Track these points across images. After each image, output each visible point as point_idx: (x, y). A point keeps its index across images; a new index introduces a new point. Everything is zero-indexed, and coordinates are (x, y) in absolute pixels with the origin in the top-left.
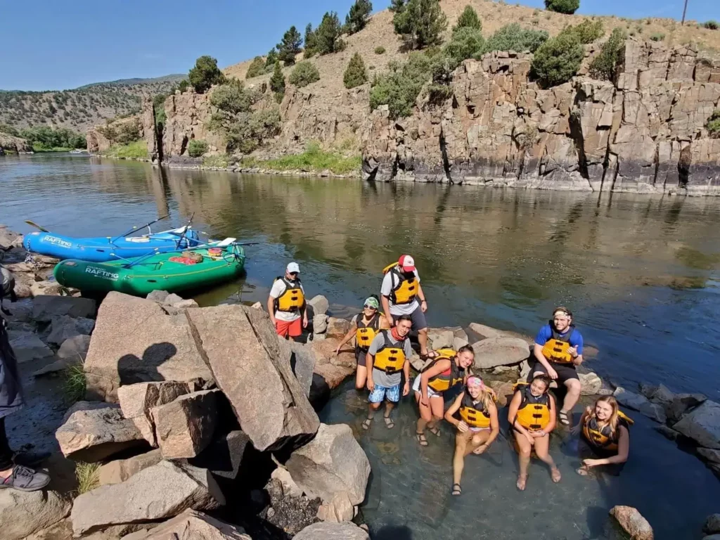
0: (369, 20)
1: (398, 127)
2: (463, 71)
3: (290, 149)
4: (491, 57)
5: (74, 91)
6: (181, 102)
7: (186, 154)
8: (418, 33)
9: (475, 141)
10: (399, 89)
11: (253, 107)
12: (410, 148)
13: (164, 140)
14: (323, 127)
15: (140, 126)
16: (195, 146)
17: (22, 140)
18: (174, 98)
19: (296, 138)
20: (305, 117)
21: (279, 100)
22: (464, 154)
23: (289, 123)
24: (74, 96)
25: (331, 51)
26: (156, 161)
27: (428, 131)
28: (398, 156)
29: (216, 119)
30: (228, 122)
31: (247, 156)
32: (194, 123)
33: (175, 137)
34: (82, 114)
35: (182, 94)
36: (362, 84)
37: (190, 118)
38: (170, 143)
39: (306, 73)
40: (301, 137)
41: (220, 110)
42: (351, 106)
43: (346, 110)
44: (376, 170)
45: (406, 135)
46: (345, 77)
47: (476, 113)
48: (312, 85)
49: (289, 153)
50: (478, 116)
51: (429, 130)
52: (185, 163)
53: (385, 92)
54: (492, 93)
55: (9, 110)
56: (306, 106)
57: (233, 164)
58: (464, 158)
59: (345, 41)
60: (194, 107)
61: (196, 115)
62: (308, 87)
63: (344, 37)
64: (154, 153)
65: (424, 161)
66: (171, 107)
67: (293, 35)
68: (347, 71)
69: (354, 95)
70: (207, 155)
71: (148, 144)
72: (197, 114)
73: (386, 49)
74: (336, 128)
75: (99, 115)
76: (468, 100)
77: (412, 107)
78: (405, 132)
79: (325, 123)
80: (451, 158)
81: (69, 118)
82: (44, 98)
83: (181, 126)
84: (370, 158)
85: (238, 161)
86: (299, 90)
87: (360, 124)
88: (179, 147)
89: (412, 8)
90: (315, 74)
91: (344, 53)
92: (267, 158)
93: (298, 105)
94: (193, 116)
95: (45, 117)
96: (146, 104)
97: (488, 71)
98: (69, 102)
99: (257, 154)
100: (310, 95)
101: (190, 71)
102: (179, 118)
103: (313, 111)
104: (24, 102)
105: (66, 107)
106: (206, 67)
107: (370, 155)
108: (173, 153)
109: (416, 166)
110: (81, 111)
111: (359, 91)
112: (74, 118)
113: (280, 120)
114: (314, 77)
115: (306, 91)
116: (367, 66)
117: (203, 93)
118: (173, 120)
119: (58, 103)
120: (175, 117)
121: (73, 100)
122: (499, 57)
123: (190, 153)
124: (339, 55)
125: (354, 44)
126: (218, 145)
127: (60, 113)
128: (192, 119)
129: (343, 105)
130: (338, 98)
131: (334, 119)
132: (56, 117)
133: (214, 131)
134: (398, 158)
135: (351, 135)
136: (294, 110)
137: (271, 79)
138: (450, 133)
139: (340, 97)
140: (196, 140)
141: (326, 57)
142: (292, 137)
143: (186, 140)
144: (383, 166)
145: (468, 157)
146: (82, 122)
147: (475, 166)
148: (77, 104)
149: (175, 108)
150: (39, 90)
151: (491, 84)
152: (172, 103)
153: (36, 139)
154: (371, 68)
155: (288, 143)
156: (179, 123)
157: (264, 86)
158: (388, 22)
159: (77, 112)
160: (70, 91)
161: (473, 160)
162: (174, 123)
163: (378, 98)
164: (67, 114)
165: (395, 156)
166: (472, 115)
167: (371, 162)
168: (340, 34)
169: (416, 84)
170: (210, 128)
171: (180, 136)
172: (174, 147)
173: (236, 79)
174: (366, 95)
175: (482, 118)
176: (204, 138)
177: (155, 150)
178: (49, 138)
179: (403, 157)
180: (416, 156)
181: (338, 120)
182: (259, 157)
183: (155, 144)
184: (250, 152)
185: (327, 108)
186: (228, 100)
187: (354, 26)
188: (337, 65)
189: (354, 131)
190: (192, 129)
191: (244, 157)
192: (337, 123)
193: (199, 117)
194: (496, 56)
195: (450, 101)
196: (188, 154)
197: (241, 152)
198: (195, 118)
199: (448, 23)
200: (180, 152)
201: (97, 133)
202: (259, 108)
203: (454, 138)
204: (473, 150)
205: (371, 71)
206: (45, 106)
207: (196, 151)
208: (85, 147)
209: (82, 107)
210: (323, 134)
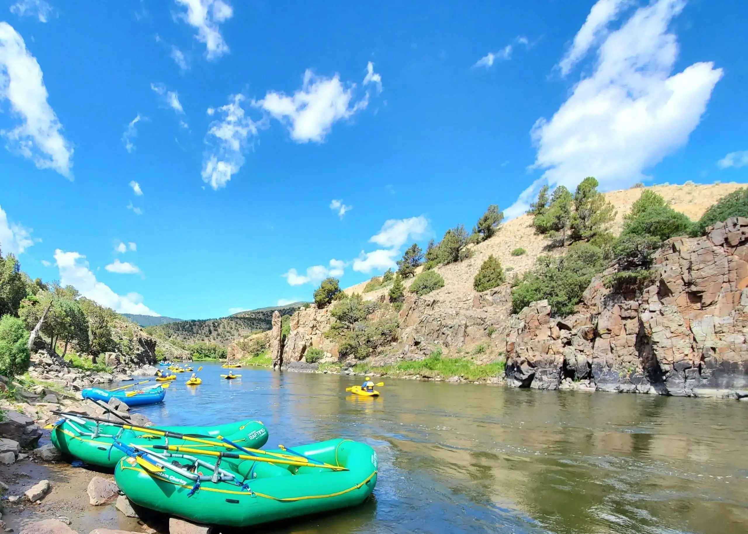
0: (499, 229)
1: (561, 326)
2: (671, 251)
3: (409, 354)
4: (725, 227)
5: (226, 318)
6: (304, 317)
7: (304, 360)
8: (572, 227)
9: (709, 338)
10: (555, 285)
11: (370, 316)
12: (581, 351)
13: (286, 349)
14: (448, 332)
15: (267, 339)
16: (312, 353)
17: (187, 352)
18: (299, 313)
19: (417, 343)
20: (428, 322)
21: (398, 308)
22: (690, 356)
23: (408, 330)
24: (225, 322)
25: (456, 260)
26: (277, 367)
27: (615, 330)
28: (565, 361)
29: (334, 328)
30: (345, 330)
31: (361, 361)
32: (314, 333)
33: (296, 346)
34: (228, 334)
35: (305, 310)
36: (498, 285)
37: (311, 329)
38: (291, 351)
39: (429, 282)
40: (422, 343)
41: (338, 321)
42: (485, 309)
43: (478, 313)
44: (532, 377)
45: (575, 335)
46: (476, 281)
47: (707, 299)
48: (434, 292)
49: (407, 359)
50: (711, 304)
51: (617, 327)
52: (302, 368)
53: (536, 290)
54: (734, 272)
55: (184, 333)
56: (428, 311)
57: (346, 370)
58: (691, 362)
59: (472, 249)
60: (315, 320)
61: (316, 327)
62: (431, 294)
63: (470, 246)
64: (276, 360)
65: (610, 366)
66: (295, 322)
67: (414, 251)
68: (479, 275)
69: (489, 298)
70: (322, 361)
71: (272, 354)
72: (317, 325)
73: (527, 250)
74: (465, 332)
75: (239, 335)
76: (688, 284)
77: (577, 303)
78: (574, 331)
79: (451, 327)
80: (664, 361)
81: (219, 337)
82: (207, 324)
83: (302, 336)
84: (522, 363)
85: (352, 366)
86: (421, 297)
87: (497, 326)
88: (298, 354)
89: (562, 204)
90: (439, 282)
91: (472, 260)
92: (382, 364)
93: (420, 311)
94: (313, 327)
95: (204, 337)
96: (276, 320)
97: (722, 245)
98: (221, 326)
99: (371, 360)
100: (434, 301)
101: (315, 291)
102: (301, 330)
103: (437, 316)
104: (194, 327)
105: (219, 330)
106: (329, 287)
107: (522, 358)
108: (292, 360)
109: (597, 374)
110: (228, 332)
111: (495, 293)
112: (222, 337)
113: (398, 327)
114: (438, 284)
115: (429, 297)
116: (504, 267)
117: (322, 308)
118: (295, 332)
119: (214, 327)
120: (298, 329)
121: (224, 324)
122: (742, 226)
123: (307, 359)
124: (466, 262)
125: (483, 251)
126: (332, 352)
127: (214, 334)
128: (312, 329)
129: (474, 309)
130: (467, 302)
131: (464, 322)
132: (211, 337)
133: (331, 339)
134: (565, 363)
135: (485, 339)
136: (415, 316)
137: (391, 290)
138: (660, 328)
139: (471, 301)
140: (314, 348)
141: (451, 266)
142: (412, 343)
143: (304, 349)
144: (544, 372)
145: (697, 362)
146: (227, 340)
147: (713, 374)
148: (226, 327)
149: (298, 321)
150: (204, 319)
151: (730, 261)
152: (297, 318)
153: (196, 351)
154: (508, 270)
155: (406, 348)
156: (300, 334)
157: (383, 298)
158: (524, 226)
159: (225, 333)
160: (223, 318)
161: (710, 365)
162: (296, 335)
163: (526, 297)
164: (218, 335)
165: (562, 360)
166: (699, 305)
167: (525, 367)
168: (466, 244)
169: (581, 278)
170: (327, 337)
171: (301, 344)
172: (294, 355)
173: (356, 294)
174: (504, 296)
175: (718, 306)
176: (321, 346)
177: (277, 357)
178: (203, 351)
179: (572, 361)
180: (596, 360)
181: (468, 324)
182: (373, 362)
183: (278, 352)
184: (364, 358)
185: (454, 312)
186: (347, 311)
187: (482, 235)
188: (463, 272)
189: (490, 335)
190: (311, 338)
191: (359, 362)
192: (466, 327)
193: (319, 328)
194: (735, 225)
195: (654, 289)
196: (305, 360)
197: (356, 358)
198: (315, 329)
199: (616, 213)
200: (298, 358)
201: (235, 345)
202: (375, 318)
203: (669, 335)
204: (708, 350)
205: (508, 272)
206: (207, 329)
207: (312, 358)
208: (226, 358)
209: (229, 329)
210: (449, 339)
